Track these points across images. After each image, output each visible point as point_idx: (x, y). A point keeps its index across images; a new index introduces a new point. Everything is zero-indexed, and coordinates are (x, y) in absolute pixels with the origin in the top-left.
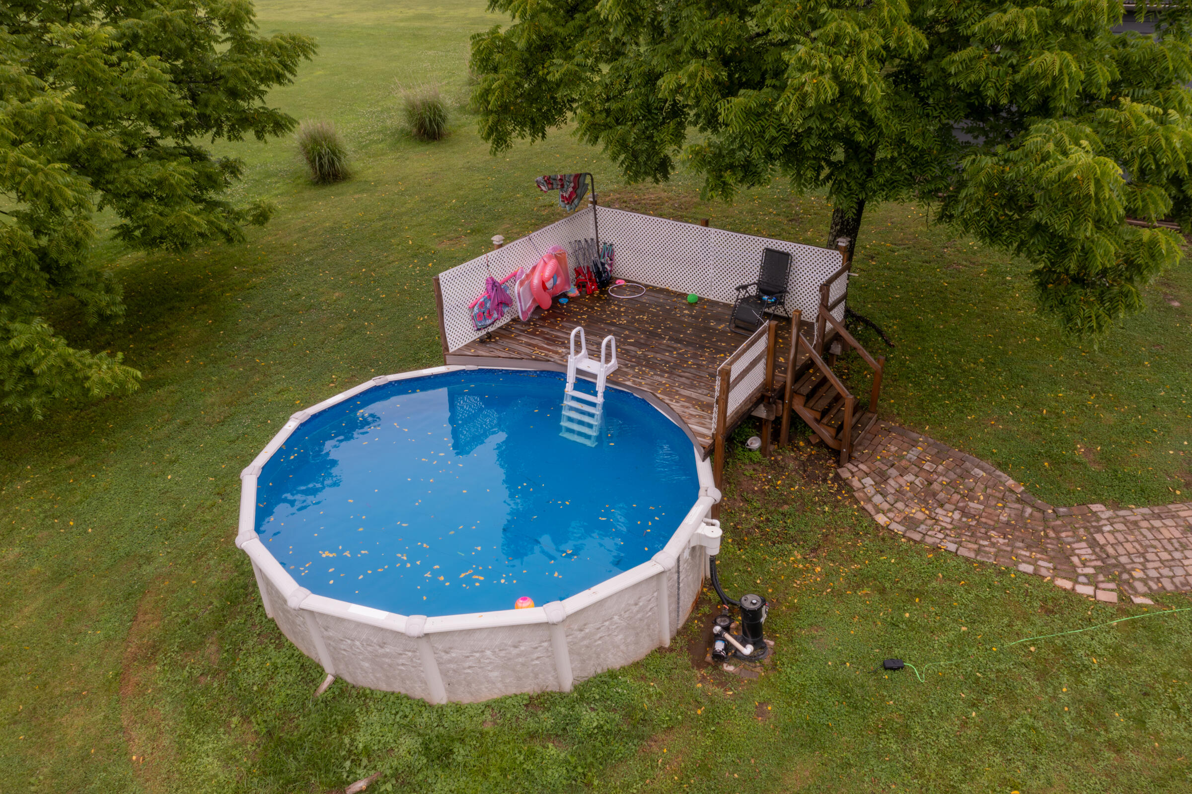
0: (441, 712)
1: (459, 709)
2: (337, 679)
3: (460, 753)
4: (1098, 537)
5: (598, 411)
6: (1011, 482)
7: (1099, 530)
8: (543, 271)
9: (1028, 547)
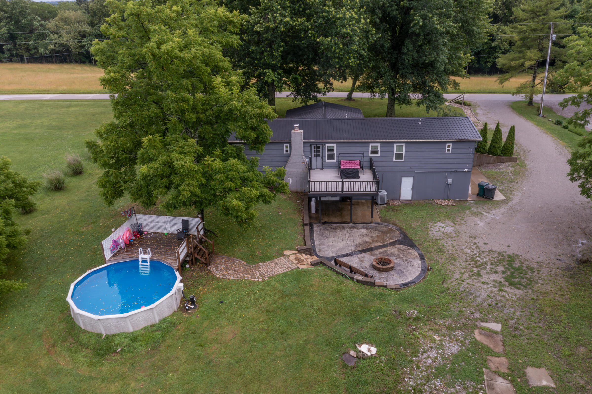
0: (132, 333)
1: (136, 332)
2: (106, 335)
3: (139, 338)
4: (260, 269)
5: (149, 267)
6: (243, 262)
7: (260, 268)
8: (126, 235)
9: (247, 274)
